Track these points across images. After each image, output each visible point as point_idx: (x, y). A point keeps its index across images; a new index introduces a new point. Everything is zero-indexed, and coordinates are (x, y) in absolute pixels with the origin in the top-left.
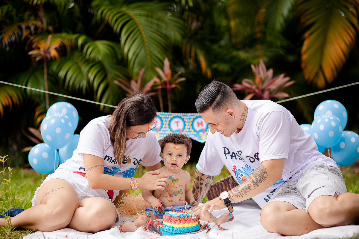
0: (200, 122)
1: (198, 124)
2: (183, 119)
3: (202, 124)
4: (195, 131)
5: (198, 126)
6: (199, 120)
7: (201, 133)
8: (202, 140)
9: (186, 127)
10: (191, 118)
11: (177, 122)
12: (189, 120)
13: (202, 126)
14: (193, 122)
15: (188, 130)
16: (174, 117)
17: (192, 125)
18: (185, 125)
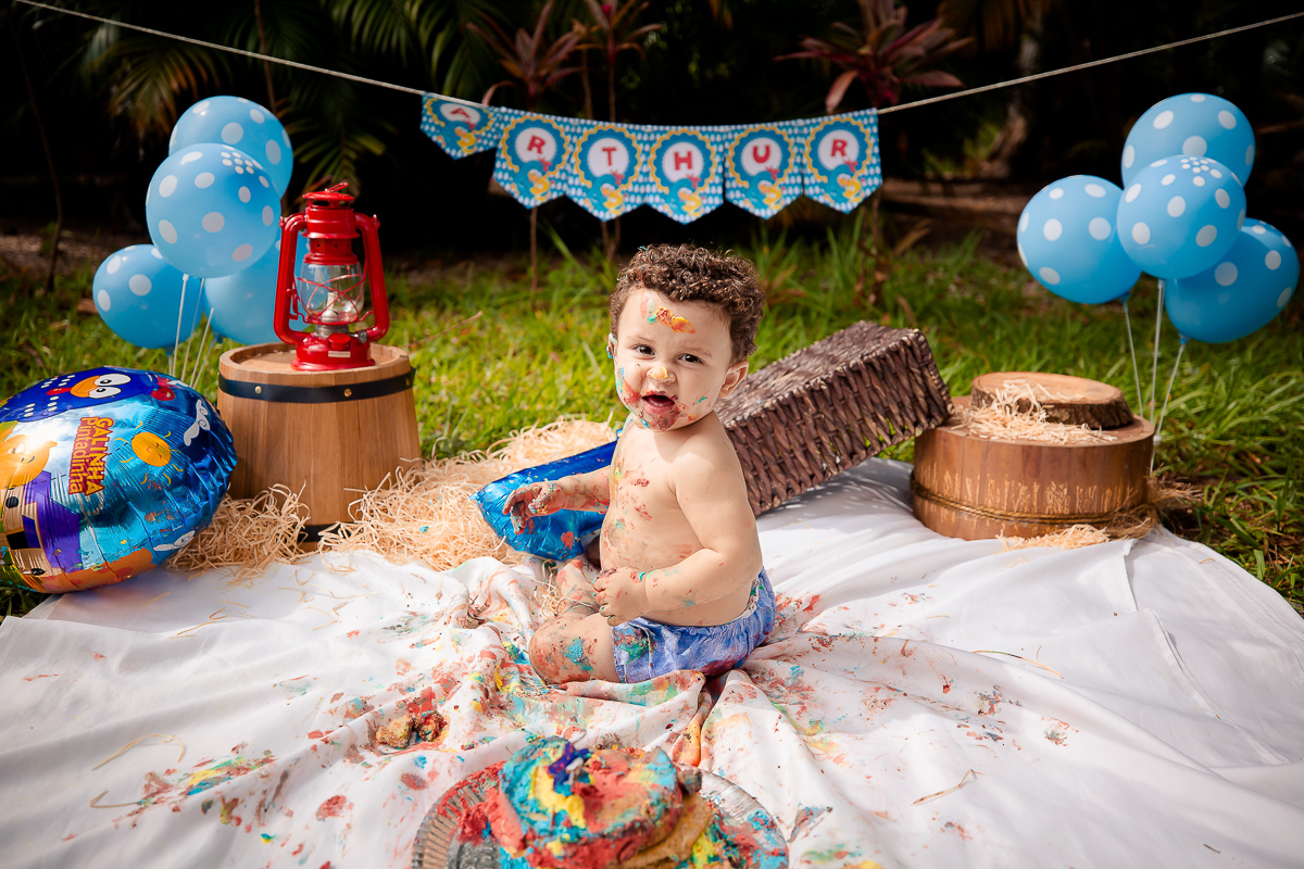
0: (683, 155)
1: (678, 160)
2: (627, 143)
3: (688, 160)
4: (665, 182)
5: (677, 168)
6: (683, 148)
7: (684, 190)
8: (685, 214)
9: (637, 169)
10: (655, 141)
11: (609, 151)
12: (647, 148)
13: (690, 167)
14: (660, 153)
15: (641, 179)
16: (601, 134)
17: (658, 163)
18: (633, 162)
